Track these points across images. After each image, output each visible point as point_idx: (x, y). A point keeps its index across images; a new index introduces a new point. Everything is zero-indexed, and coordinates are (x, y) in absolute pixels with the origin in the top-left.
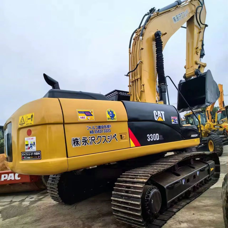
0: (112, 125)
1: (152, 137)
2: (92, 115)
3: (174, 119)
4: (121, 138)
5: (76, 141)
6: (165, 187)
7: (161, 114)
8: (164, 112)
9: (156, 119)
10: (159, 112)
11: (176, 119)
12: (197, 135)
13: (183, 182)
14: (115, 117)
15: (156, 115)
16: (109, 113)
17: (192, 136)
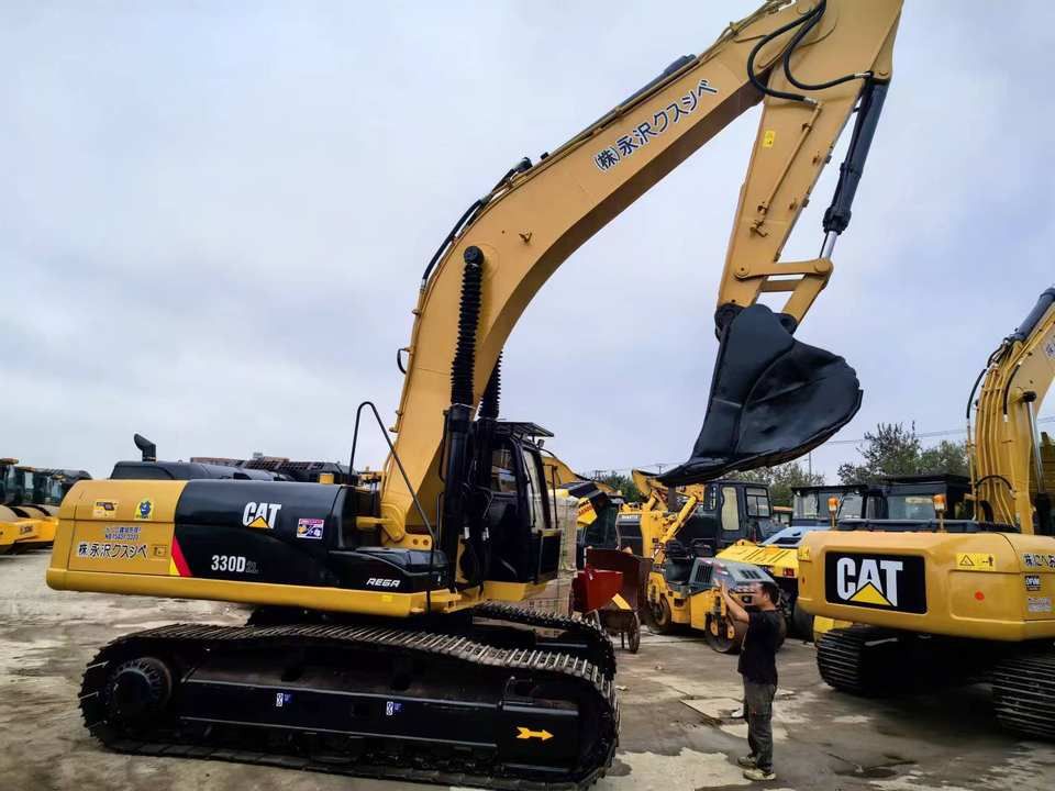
0: (143, 529)
1: (224, 563)
2: (113, 509)
3: (308, 526)
4: (155, 554)
5: (83, 548)
6: (183, 680)
7: (269, 511)
8: (279, 507)
9: (245, 523)
10: (264, 506)
11: (319, 526)
12: (397, 583)
13: (280, 701)
14: (150, 513)
15: (250, 514)
16: (141, 507)
17: (372, 581)
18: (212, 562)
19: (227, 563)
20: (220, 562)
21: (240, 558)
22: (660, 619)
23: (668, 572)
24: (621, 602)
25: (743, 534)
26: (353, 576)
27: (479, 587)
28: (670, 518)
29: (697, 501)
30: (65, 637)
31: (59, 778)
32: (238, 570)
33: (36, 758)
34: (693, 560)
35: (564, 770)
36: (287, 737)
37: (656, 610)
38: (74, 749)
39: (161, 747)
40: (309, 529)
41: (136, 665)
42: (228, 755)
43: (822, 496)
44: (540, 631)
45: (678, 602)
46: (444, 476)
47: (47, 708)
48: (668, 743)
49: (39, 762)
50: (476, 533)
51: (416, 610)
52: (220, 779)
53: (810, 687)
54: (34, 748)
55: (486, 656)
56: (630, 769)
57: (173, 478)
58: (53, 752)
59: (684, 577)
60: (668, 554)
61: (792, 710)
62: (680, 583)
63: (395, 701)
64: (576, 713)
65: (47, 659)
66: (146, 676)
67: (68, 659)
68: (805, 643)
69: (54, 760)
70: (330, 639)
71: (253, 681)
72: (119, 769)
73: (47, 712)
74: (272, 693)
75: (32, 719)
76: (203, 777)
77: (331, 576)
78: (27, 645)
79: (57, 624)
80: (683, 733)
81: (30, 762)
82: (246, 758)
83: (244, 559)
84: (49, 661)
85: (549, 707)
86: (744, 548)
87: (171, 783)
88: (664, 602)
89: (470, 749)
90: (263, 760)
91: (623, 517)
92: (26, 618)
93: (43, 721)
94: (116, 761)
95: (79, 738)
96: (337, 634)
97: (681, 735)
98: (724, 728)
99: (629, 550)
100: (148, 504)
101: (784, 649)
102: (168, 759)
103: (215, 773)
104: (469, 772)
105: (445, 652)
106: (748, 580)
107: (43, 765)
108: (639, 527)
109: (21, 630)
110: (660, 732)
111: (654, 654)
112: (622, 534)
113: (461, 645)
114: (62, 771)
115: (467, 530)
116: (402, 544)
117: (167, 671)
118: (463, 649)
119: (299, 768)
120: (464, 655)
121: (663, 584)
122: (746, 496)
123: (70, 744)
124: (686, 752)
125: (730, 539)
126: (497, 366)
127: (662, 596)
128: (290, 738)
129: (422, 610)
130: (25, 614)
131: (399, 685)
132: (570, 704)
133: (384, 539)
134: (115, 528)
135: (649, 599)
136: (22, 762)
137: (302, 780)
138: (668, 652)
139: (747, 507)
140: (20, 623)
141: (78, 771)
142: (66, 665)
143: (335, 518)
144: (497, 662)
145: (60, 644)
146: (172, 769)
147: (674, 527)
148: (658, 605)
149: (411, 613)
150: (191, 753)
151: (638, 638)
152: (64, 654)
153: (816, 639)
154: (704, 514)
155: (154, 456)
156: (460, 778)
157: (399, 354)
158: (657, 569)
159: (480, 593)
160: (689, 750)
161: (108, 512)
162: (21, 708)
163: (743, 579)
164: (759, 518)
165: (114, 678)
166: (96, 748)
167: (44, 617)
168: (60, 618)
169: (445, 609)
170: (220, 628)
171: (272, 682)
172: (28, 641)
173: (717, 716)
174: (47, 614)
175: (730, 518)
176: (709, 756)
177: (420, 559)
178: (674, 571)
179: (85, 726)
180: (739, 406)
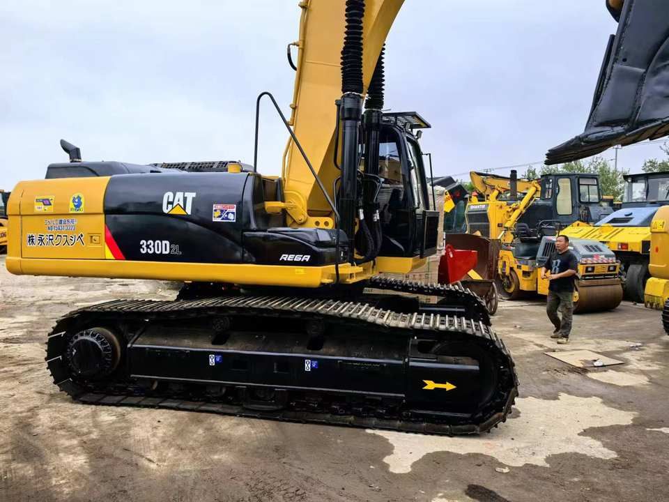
0: (78, 220)
1: (151, 246)
2: (50, 204)
3: (222, 211)
4: (91, 242)
5: (31, 239)
6: (129, 346)
7: (185, 199)
8: (194, 195)
9: (165, 211)
10: (180, 195)
11: (232, 210)
12: (307, 258)
13: (212, 361)
14: (82, 206)
15: (169, 203)
16: (74, 201)
17: (285, 257)
18: (141, 246)
19: (154, 246)
20: (148, 246)
21: (164, 242)
22: (509, 287)
23: (517, 250)
24: (474, 275)
25: (576, 217)
26: (267, 253)
27: (372, 262)
28: (513, 206)
29: (537, 191)
30: (38, 313)
31: (37, 426)
32: (164, 252)
33: (19, 409)
34: (541, 239)
35: (466, 415)
36: (221, 390)
37: (506, 280)
38: (49, 401)
39: (118, 398)
40: (224, 214)
41: (87, 334)
42: (174, 405)
43: (651, 181)
44: (423, 298)
45: (526, 274)
46: (339, 163)
47: (26, 368)
48: (545, 389)
49: (21, 412)
50: (369, 216)
51: (327, 281)
52: (170, 425)
53: (653, 339)
54: (16, 401)
55: (390, 319)
56: (519, 413)
57: (98, 176)
58: (31, 405)
59: (532, 254)
60: (516, 235)
61: (646, 359)
62: (528, 258)
63: (312, 359)
64: (477, 368)
65: (25, 330)
66: (98, 343)
67: (40, 330)
68: (635, 304)
69: (33, 410)
70: (251, 308)
71: (187, 345)
72: (86, 416)
73: (26, 372)
74: (205, 355)
75: (15, 377)
76: (156, 424)
77: (246, 255)
78: (10, 320)
79: (32, 304)
80: (556, 381)
81: (14, 412)
82: (189, 407)
83: (168, 243)
84: (27, 332)
85: (452, 363)
86: (580, 228)
87: (128, 428)
88: (513, 274)
89: (380, 399)
90: (203, 408)
91: (472, 207)
92: (10, 300)
93: (23, 379)
94: (84, 411)
95: (52, 392)
96: (257, 303)
97: (555, 382)
98: (590, 375)
99: (478, 233)
100: (79, 198)
101: (620, 310)
102: (124, 408)
103: (165, 419)
104: (380, 417)
105: (355, 316)
106: (591, 253)
107: (24, 414)
108: (486, 214)
109: (6, 309)
110: (535, 379)
111: (509, 316)
112: (470, 221)
113: (366, 310)
114: (40, 420)
115: (361, 211)
116: (306, 224)
117: (115, 338)
118: (369, 314)
119: (234, 415)
120: (371, 319)
121: (513, 259)
122: (579, 185)
123: (46, 398)
124: (563, 396)
125: (565, 222)
126: (381, 58)
127: (511, 269)
128: (224, 391)
129: (331, 281)
130: (9, 297)
131: (315, 345)
132: (470, 360)
133: (289, 221)
134: (54, 221)
135: (500, 272)
136: (7, 413)
137: (238, 425)
138: (519, 314)
139: (580, 195)
140: (4, 304)
141: (52, 419)
142: (40, 334)
143: (246, 202)
144: (402, 324)
145: (35, 319)
146: (128, 417)
147: (517, 213)
148: (508, 277)
149: (322, 284)
150: (144, 403)
151: (496, 304)
152: (39, 326)
153: (646, 300)
154: (541, 202)
155: (80, 159)
156: (373, 422)
157: (289, 50)
158: (506, 247)
159: (373, 267)
160: (566, 395)
161: (47, 207)
162: (6, 369)
163: (588, 253)
164: (589, 203)
165: (71, 344)
166: (66, 400)
167: (22, 299)
168: (34, 299)
169: (348, 280)
170: (155, 302)
171: (204, 346)
172: (11, 317)
173: (581, 366)
174: (24, 297)
175: (564, 204)
176: (586, 399)
177: (324, 237)
178: (523, 248)
179: (55, 383)
180: (642, 71)
